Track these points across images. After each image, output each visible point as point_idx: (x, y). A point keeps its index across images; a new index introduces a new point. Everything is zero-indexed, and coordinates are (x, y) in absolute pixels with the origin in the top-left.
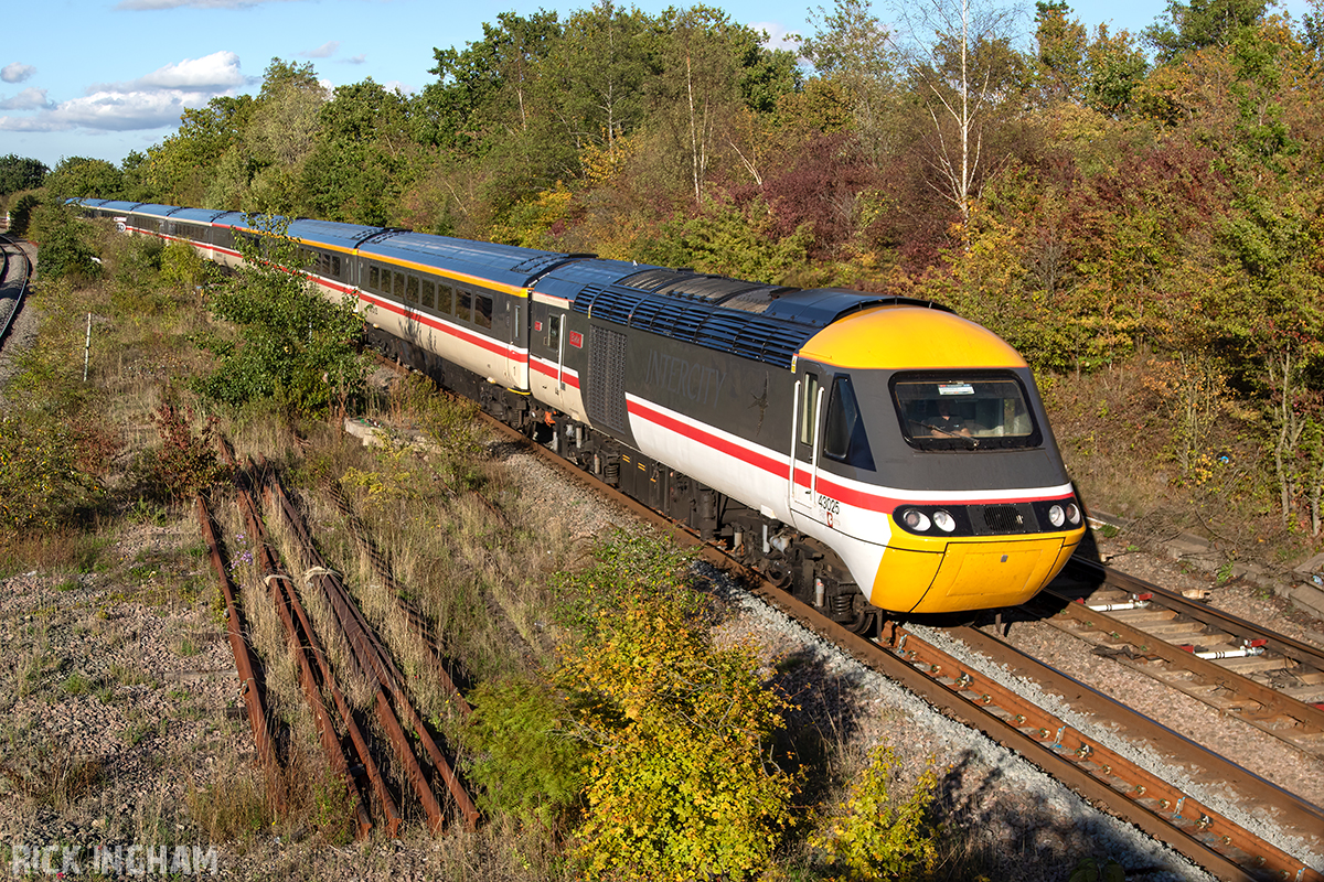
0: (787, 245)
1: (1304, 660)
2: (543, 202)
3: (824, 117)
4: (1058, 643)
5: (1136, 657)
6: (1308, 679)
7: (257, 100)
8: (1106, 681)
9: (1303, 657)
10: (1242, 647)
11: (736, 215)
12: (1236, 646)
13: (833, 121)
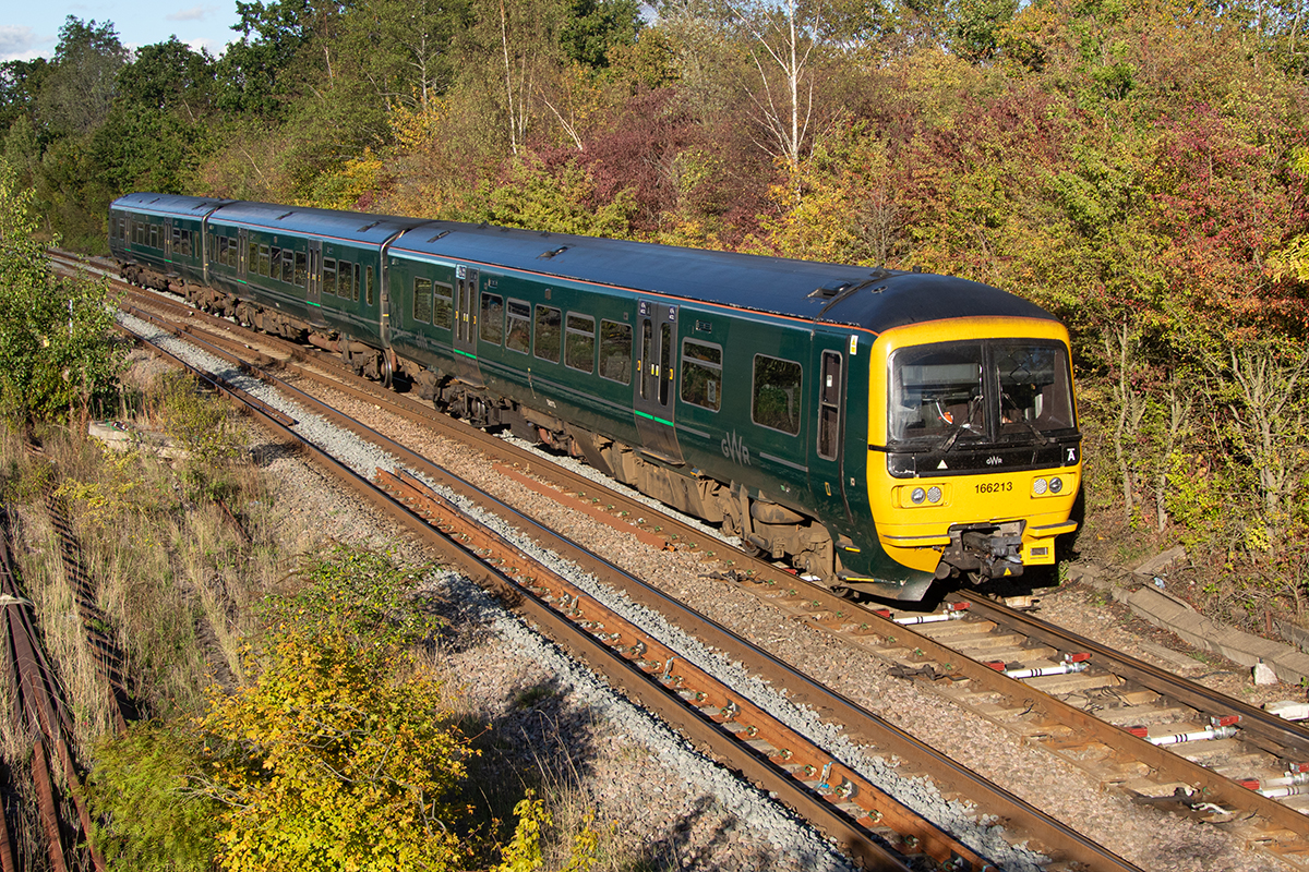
0: (606, 214)
1: (1130, 676)
2: (350, 173)
3: (660, 71)
4: (850, 662)
5: (937, 677)
6: (1134, 698)
7: (51, 63)
8: (895, 706)
9: (1129, 672)
10: (1063, 663)
11: (548, 182)
12: (1055, 661)
13: (669, 75)
